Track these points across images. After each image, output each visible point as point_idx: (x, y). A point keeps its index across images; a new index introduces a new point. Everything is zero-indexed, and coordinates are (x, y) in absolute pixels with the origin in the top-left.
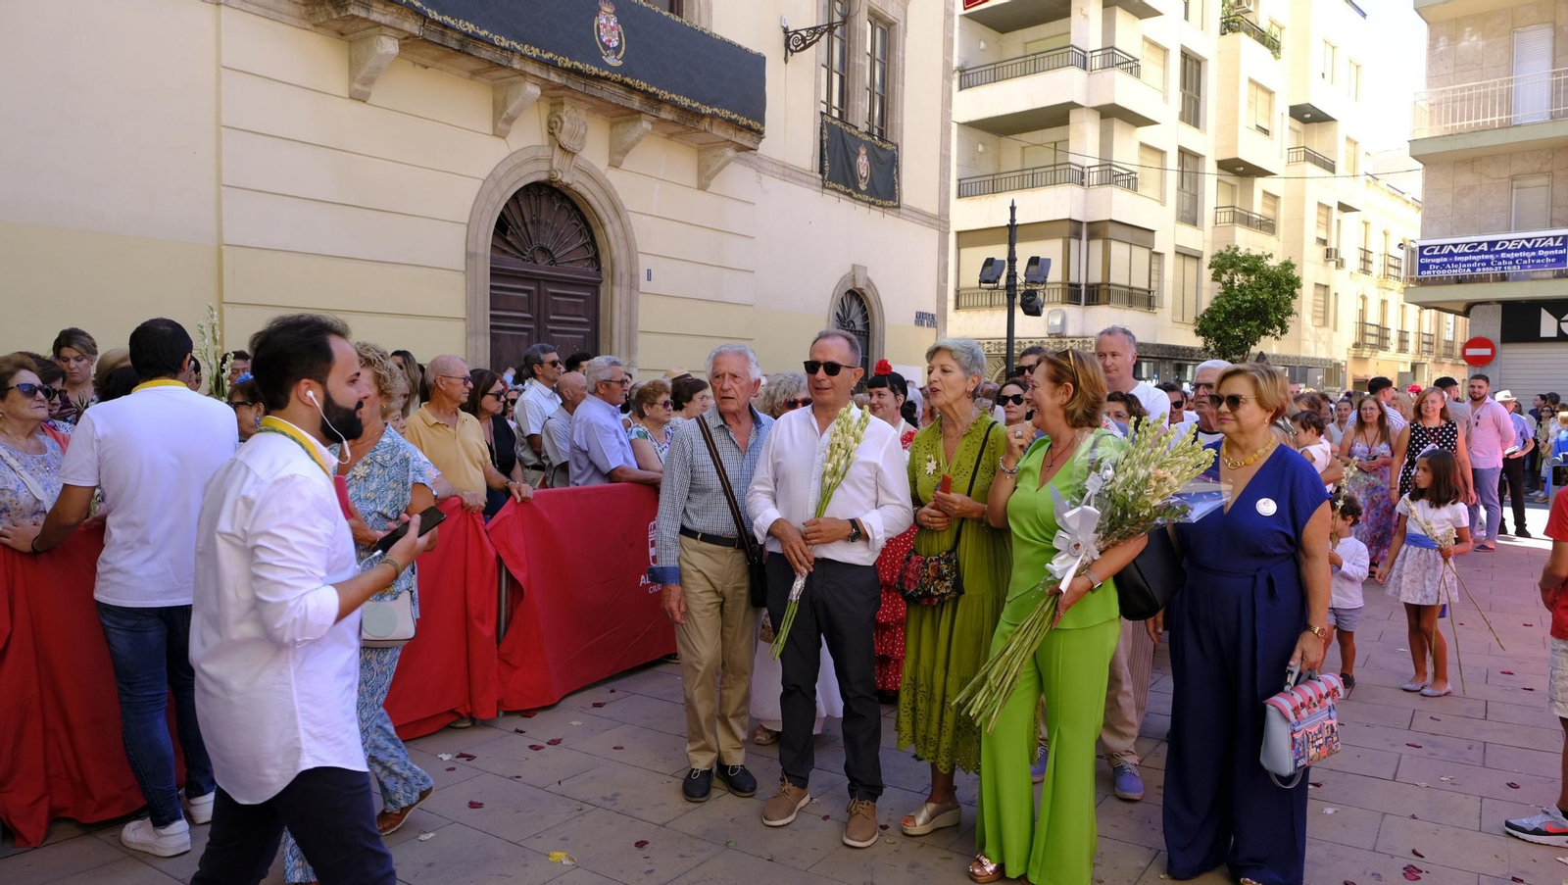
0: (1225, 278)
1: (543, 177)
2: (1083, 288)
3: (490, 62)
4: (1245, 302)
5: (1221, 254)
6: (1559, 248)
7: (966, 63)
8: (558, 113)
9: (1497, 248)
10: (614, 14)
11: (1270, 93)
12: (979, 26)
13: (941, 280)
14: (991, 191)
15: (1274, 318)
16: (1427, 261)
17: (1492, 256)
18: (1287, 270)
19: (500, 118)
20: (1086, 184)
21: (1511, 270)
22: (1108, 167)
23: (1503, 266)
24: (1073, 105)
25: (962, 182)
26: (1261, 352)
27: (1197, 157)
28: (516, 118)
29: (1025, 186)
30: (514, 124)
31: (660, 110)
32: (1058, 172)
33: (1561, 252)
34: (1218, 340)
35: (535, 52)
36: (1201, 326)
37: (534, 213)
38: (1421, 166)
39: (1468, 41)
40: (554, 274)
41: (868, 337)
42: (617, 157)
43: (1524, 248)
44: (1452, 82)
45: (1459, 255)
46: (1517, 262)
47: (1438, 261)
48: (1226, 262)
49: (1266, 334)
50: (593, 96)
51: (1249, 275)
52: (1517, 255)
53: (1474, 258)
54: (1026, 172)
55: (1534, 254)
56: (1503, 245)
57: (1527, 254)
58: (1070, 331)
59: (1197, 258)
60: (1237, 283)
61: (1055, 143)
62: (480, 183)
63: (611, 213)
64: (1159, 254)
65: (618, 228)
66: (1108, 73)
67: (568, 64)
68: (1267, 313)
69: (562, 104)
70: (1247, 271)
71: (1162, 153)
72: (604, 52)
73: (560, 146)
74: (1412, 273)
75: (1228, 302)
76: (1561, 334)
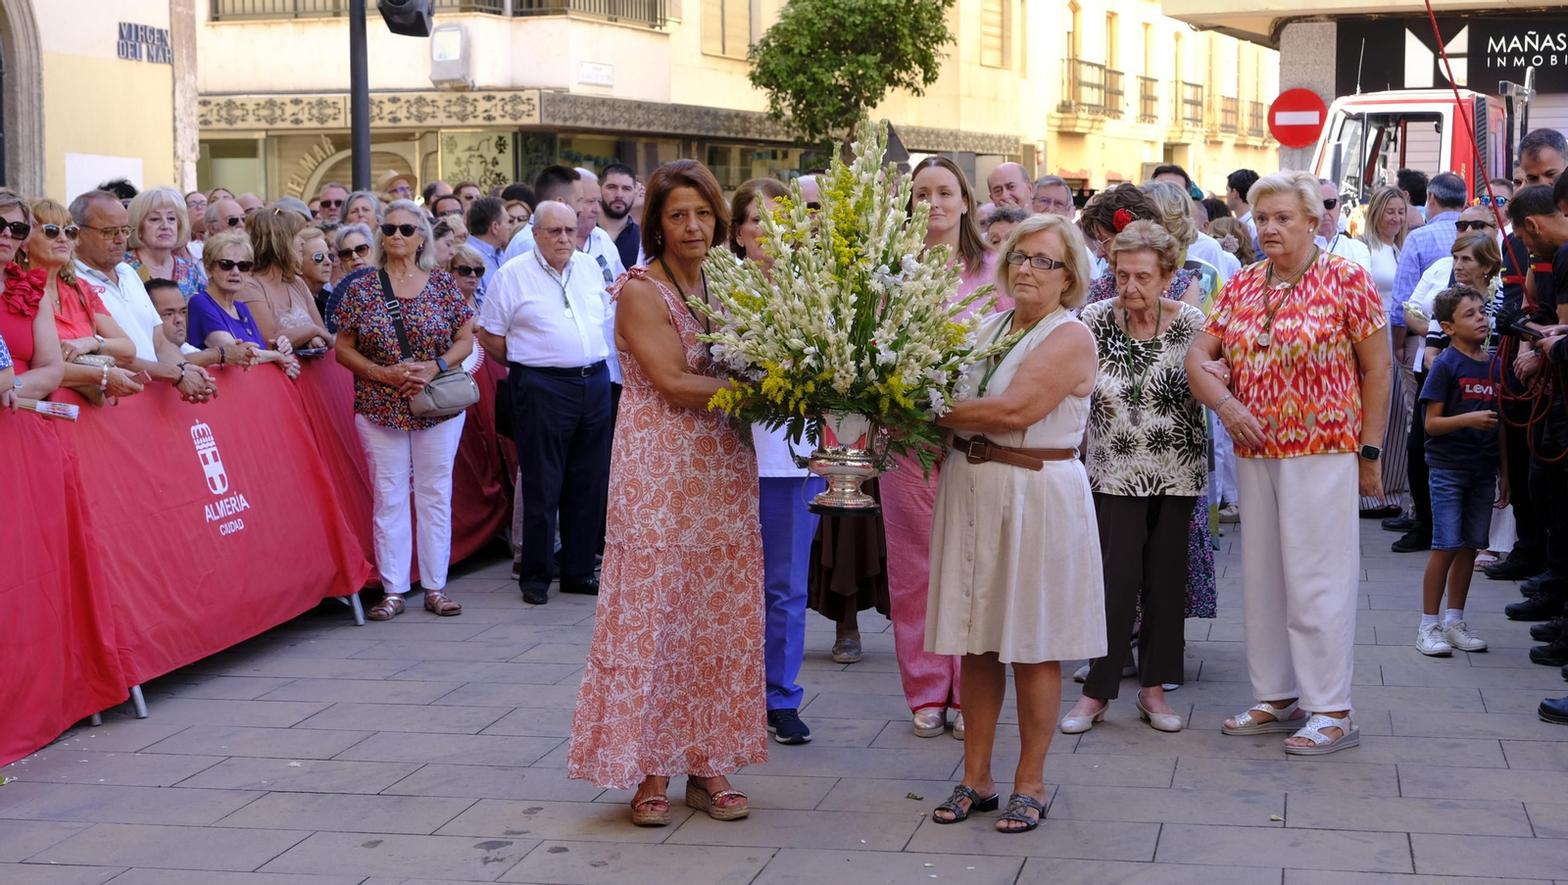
4: (853, 11)
15: (910, 49)
26: (887, 122)
34: (799, 95)
36: (763, 65)
49: (895, 83)
58: (484, 75)
68: (895, 36)
75: (818, 11)
76: (1441, 82)
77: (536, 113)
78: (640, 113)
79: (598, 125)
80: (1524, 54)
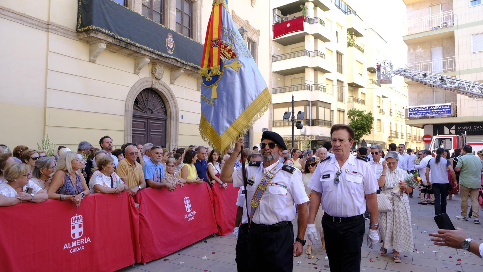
0: (352, 117)
1: (150, 87)
2: (311, 121)
3: (135, 51)
4: (358, 124)
5: (351, 110)
6: (448, 109)
7: (274, 54)
8: (155, 67)
9: (431, 109)
10: (172, 38)
11: (362, 64)
12: (278, 44)
13: (270, 118)
14: (282, 92)
15: (367, 129)
16: (411, 112)
17: (429, 111)
18: (370, 115)
19: (137, 68)
20: (311, 90)
21: (435, 115)
22: (317, 85)
23: (433, 114)
24: (306, 67)
25: (274, 89)
26: (363, 140)
27: (342, 82)
28: (142, 68)
29: (293, 90)
30: (141, 70)
31: (186, 67)
32: (302, 86)
33: (449, 110)
35: (148, 49)
37: (146, 98)
38: (407, 85)
39: (419, 50)
40: (153, 117)
41: (248, 136)
42: (173, 81)
43: (438, 109)
44: (415, 61)
45: (420, 111)
46: (437, 113)
47: (414, 112)
48: (352, 113)
49: (365, 134)
50: (166, 62)
51: (359, 117)
52: (437, 111)
53: (425, 111)
54: (292, 86)
55: (441, 110)
56: (432, 108)
57: (439, 110)
58: (307, 134)
59: (343, 112)
60: (356, 119)
61: (301, 78)
62: (130, 88)
63: (171, 98)
64: (332, 111)
65: (173, 103)
66: (316, 57)
67: (158, 53)
68: (365, 128)
69: (156, 64)
70: (358, 115)
71: (332, 81)
72: (168, 49)
73: (155, 77)
74: (407, 116)
75: (353, 124)
76: (450, 133)
77: (314, 139)
78: (328, 138)
79: (323, 140)
80: (464, 129)
